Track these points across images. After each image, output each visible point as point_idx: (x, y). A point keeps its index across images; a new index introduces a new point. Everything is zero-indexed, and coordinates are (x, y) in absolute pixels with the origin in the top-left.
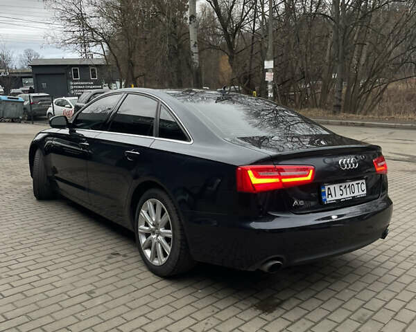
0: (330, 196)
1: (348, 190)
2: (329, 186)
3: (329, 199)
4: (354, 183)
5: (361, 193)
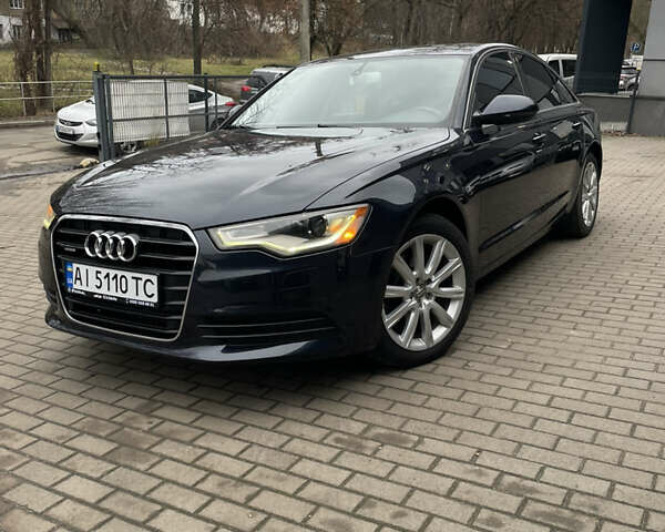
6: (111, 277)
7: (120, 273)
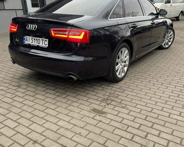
0: (27, 41)
1: (36, 41)
2: (27, 37)
3: (26, 42)
4: (41, 39)
5: (44, 45)
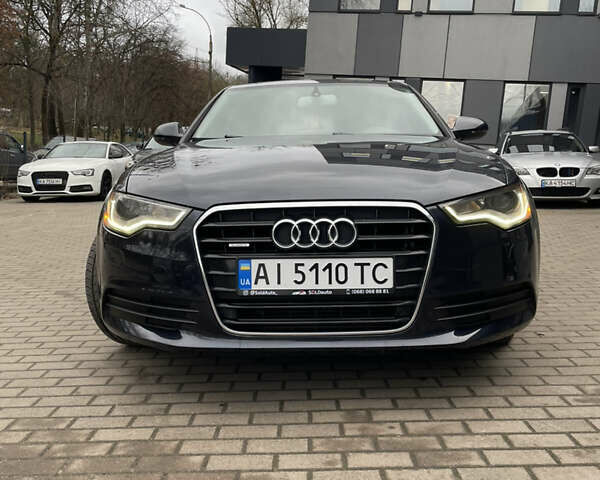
6: (321, 268)
7: (335, 262)
